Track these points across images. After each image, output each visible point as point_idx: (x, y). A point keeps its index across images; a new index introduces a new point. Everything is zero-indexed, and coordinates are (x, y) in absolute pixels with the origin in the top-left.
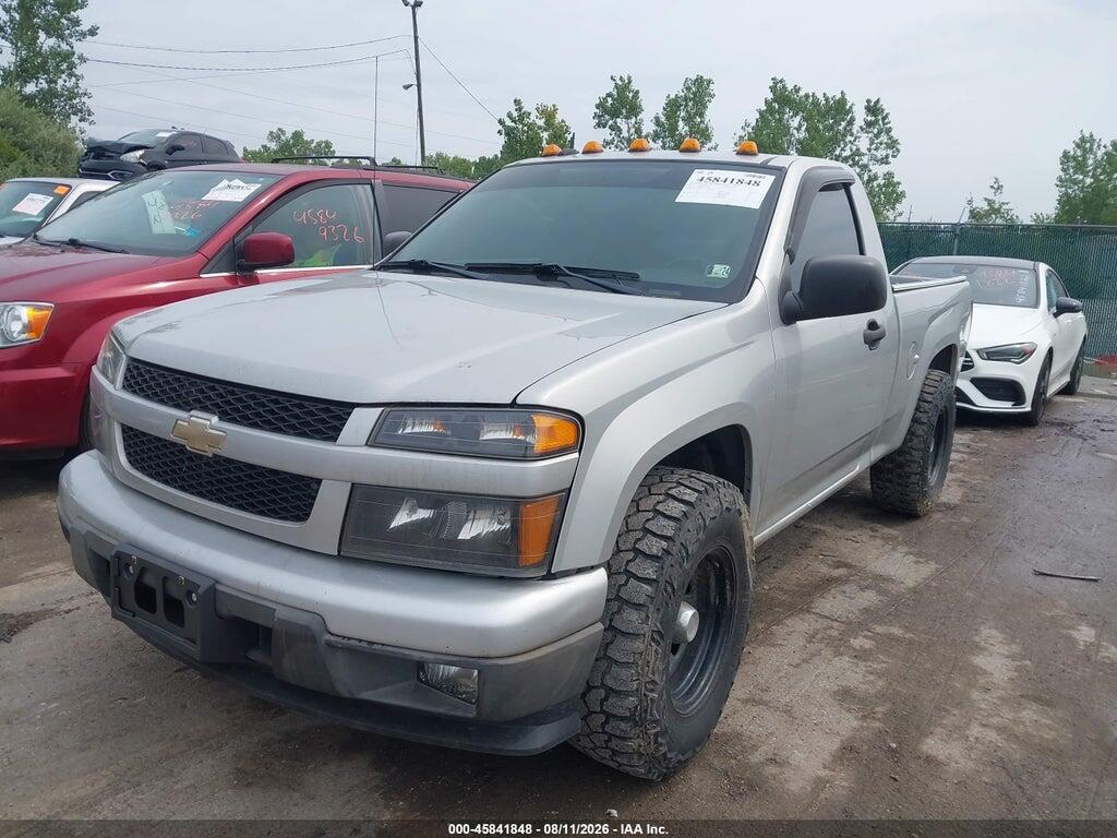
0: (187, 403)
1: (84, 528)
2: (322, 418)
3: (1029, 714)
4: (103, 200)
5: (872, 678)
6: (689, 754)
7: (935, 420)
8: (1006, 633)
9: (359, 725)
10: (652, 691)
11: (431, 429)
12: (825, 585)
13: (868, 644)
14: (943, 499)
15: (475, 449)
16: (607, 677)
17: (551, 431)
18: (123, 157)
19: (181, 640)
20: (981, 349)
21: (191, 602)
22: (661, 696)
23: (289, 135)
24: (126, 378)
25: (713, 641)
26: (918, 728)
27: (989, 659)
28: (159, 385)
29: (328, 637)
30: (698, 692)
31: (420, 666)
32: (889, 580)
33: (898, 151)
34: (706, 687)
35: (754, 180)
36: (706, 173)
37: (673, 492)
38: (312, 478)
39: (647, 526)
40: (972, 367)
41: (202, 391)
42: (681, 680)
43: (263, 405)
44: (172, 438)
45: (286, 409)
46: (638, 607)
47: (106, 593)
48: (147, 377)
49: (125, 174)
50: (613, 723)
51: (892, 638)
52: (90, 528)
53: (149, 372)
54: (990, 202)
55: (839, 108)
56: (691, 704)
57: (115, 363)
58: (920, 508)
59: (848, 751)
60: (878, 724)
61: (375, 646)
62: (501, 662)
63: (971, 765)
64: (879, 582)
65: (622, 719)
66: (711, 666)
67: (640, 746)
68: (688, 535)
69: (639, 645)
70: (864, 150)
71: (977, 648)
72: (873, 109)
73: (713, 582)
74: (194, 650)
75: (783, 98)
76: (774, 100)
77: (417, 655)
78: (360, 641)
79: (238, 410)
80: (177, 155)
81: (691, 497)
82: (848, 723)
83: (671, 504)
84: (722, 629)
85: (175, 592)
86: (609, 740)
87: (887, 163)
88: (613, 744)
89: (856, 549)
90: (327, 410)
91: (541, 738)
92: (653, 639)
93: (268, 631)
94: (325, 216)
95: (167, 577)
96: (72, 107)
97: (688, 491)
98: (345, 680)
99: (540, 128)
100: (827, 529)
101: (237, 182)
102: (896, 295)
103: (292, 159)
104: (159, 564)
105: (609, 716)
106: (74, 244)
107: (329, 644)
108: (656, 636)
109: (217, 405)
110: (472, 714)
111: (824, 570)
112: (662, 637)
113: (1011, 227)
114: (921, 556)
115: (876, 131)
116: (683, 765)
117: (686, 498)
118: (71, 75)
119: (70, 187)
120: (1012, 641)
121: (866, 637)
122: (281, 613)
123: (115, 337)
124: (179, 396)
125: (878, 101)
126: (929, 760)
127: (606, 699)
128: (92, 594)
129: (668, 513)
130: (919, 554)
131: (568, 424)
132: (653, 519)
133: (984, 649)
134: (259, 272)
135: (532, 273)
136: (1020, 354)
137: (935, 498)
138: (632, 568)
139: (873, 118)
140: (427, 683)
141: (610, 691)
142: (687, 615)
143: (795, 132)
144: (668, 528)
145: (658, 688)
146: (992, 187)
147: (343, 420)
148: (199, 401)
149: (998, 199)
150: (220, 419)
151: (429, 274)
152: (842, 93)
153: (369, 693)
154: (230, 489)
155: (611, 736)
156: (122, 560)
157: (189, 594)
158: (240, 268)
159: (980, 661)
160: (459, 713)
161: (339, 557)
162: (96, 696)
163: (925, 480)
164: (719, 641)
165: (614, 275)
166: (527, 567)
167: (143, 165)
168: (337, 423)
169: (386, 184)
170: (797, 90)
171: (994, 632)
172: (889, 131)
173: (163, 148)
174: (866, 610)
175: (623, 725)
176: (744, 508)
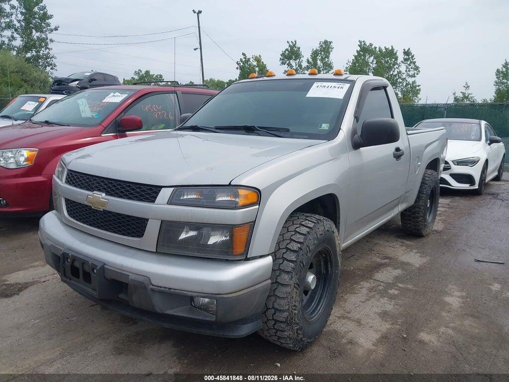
0: (92, 188)
1: (49, 243)
2: (148, 192)
3: (468, 322)
4: (60, 103)
5: (397, 307)
6: (313, 339)
7: (429, 192)
8: (460, 287)
9: (166, 325)
10: (295, 310)
11: (195, 197)
12: (378, 267)
13: (396, 292)
14: (435, 228)
15: (214, 204)
16: (275, 304)
17: (246, 197)
18: (70, 84)
19: (90, 290)
20: (455, 160)
21: (94, 273)
22: (299, 312)
23: (143, 72)
24: (67, 178)
25: (323, 290)
26: (417, 328)
27: (451, 298)
28: (80, 181)
29: (151, 286)
30: (316, 312)
31: (192, 299)
32: (408, 264)
33: (419, 71)
34: (321, 309)
35: (341, 86)
36: (320, 84)
37: (303, 223)
38: (145, 219)
39: (292, 238)
40: (450, 168)
41: (98, 183)
42: (309, 306)
43: (124, 188)
44: (86, 203)
45: (133, 189)
46: (288, 272)
47: (59, 271)
48: (75, 178)
49: (70, 92)
50: (278, 324)
51: (407, 289)
52: (52, 243)
53: (76, 175)
54: (463, 93)
55: (391, 53)
56: (313, 317)
57: (62, 172)
58: (424, 233)
59: (384, 338)
60: (399, 327)
61: (172, 290)
62: (225, 296)
63: (439, 344)
64: (404, 265)
65: (282, 322)
66: (322, 301)
67: (290, 334)
68: (310, 242)
69: (288, 289)
70: (403, 71)
71: (447, 294)
72: (407, 53)
73: (322, 263)
74: (95, 294)
75: (365, 50)
76: (361, 51)
77: (189, 294)
78: (165, 288)
79: (113, 191)
80: (94, 83)
81: (311, 225)
82: (385, 327)
83: (302, 228)
84: (327, 284)
85: (87, 269)
86: (276, 332)
87: (415, 77)
88: (278, 334)
89: (394, 251)
90: (151, 189)
91: (245, 330)
92: (295, 287)
93: (127, 284)
94: (156, 108)
95: (84, 263)
96: (47, 62)
97: (310, 223)
98: (159, 305)
99: (255, 66)
100: (381, 242)
101: (117, 94)
102: (408, 136)
103: (145, 83)
104: (81, 257)
105: (276, 321)
106: (47, 123)
107: (152, 290)
108: (296, 286)
109: (105, 189)
110: (213, 319)
111: (379, 260)
112: (299, 286)
113: (473, 105)
114: (423, 254)
115: (409, 63)
116: (310, 344)
117: (309, 225)
118: (47, 48)
119: (46, 98)
120: (462, 290)
121: (396, 289)
122: (132, 277)
123: (63, 162)
124: (89, 185)
125: (409, 49)
126: (421, 342)
127: (275, 314)
128: (54, 274)
129: (301, 232)
130: (423, 253)
131: (253, 193)
132: (294, 234)
133: (450, 294)
134: (127, 133)
135: (243, 130)
136: (472, 162)
137: (430, 228)
138: (285, 256)
139: (407, 57)
140: (195, 307)
141: (276, 310)
142: (311, 278)
143: (371, 65)
144: (301, 239)
145: (298, 309)
146: (464, 87)
147: (157, 193)
148: (97, 187)
149: (467, 92)
150: (106, 194)
151: (199, 132)
152: (392, 46)
153: (169, 311)
154: (110, 224)
155: (277, 330)
156: (65, 256)
157: (93, 270)
158: (119, 131)
159: (448, 299)
160: (208, 319)
161: (157, 253)
162: (56, 317)
163: (425, 220)
164: (326, 289)
165: (278, 130)
166: (237, 255)
167: (79, 87)
168: (154, 195)
169: (183, 93)
170: (371, 45)
171: (454, 287)
172: (414, 63)
173: (86, 80)
174: (397, 277)
175: (282, 325)
176: (336, 230)
